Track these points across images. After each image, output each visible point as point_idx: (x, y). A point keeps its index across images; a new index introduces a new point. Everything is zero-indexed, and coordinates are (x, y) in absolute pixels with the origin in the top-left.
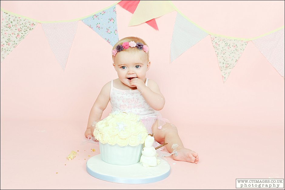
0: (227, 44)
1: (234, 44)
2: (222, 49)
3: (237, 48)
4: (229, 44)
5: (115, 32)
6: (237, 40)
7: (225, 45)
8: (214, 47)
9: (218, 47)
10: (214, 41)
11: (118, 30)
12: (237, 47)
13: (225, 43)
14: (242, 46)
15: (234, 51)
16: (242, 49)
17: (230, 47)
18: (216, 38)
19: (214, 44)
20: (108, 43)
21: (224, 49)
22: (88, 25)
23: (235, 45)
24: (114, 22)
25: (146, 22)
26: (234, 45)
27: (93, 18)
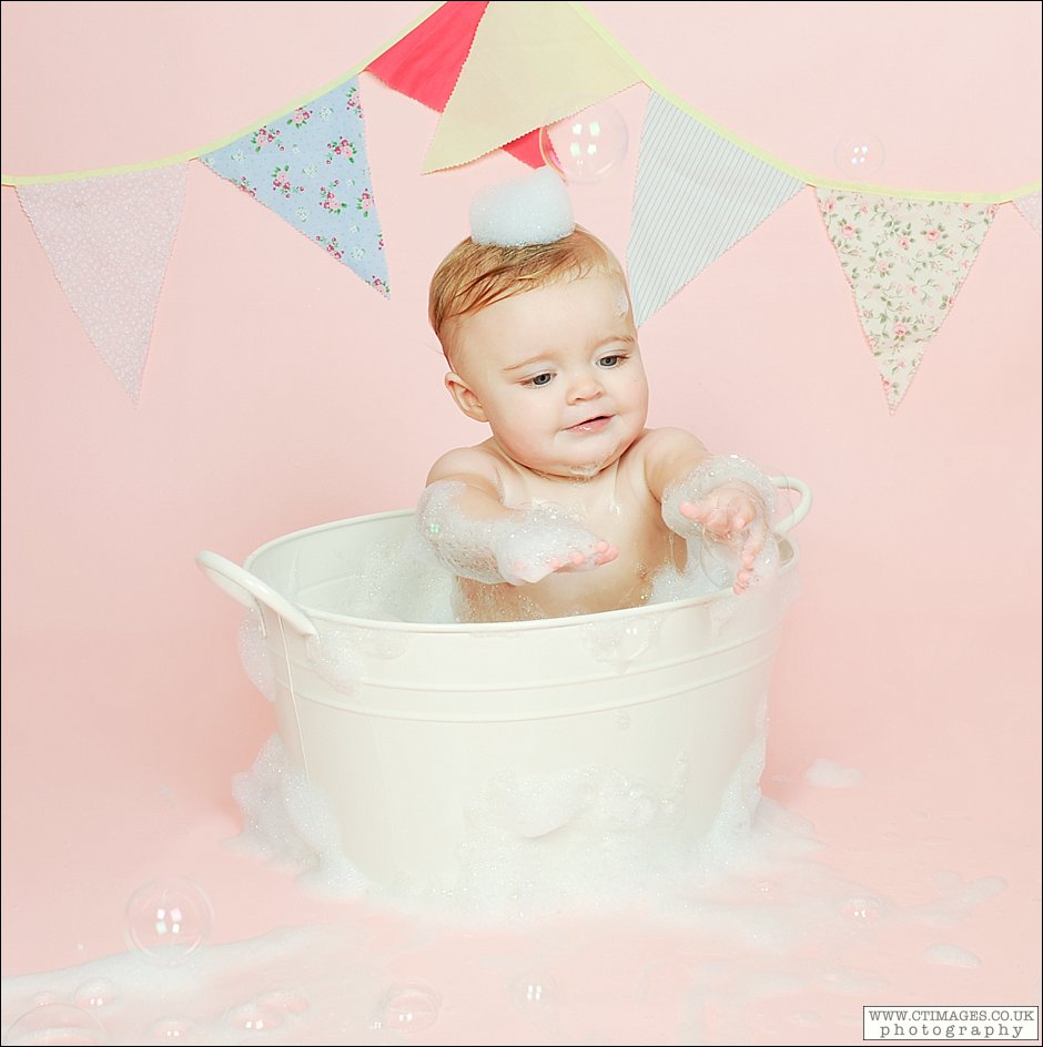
0: (897, 223)
1: (929, 222)
2: (872, 252)
3: (947, 243)
4: (903, 226)
5: (362, 204)
6: (941, 203)
7: (889, 230)
8: (836, 242)
9: (853, 243)
10: (835, 215)
11: (374, 193)
12: (944, 237)
13: (888, 219)
14: (966, 232)
15: (930, 255)
16: (969, 244)
17: (912, 240)
18: (840, 198)
19: (835, 230)
20: (330, 257)
21: (882, 249)
22: (233, 181)
23: (934, 227)
24: (353, 156)
25: (507, 147)
26: (929, 229)
27: (255, 146)
